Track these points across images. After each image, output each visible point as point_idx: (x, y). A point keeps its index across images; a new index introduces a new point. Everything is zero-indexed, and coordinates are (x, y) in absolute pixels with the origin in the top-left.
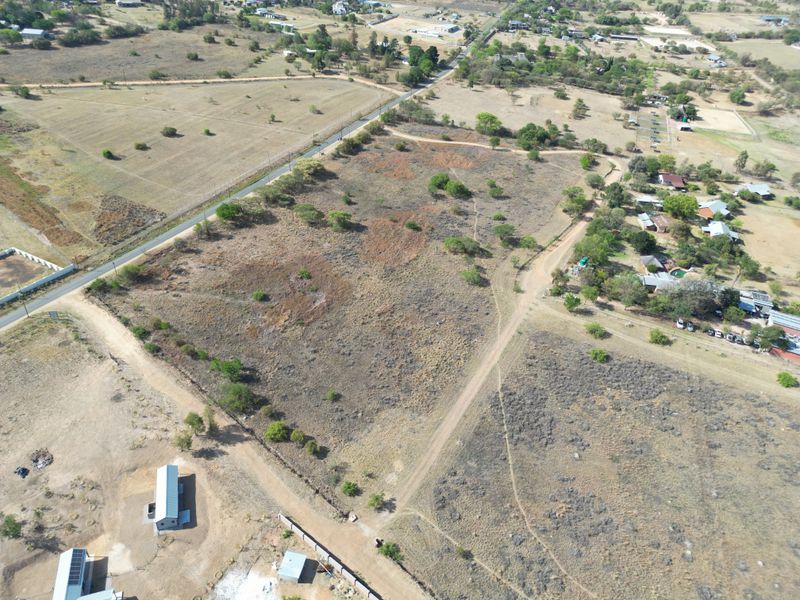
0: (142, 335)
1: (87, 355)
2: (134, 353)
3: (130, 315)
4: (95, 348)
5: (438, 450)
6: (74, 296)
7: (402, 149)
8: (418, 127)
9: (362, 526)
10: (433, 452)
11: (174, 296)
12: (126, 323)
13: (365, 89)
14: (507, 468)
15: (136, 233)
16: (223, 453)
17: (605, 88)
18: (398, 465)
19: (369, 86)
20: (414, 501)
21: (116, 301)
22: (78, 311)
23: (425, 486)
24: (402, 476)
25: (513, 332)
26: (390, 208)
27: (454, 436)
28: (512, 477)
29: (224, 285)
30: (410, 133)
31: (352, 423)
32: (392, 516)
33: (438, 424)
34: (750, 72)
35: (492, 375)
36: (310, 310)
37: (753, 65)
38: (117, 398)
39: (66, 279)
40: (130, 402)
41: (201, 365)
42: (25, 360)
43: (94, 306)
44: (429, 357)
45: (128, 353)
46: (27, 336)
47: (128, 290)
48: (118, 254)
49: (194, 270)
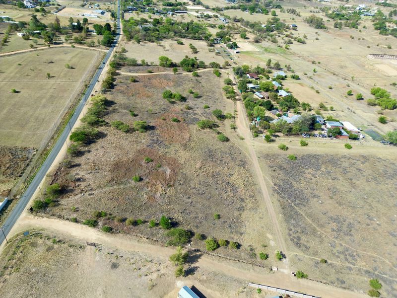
0: (94, 224)
1: (71, 250)
2: (98, 236)
3: (75, 215)
4: (72, 243)
5: (277, 222)
6: (26, 218)
7: (135, 81)
8: (131, 68)
9: (282, 270)
10: (276, 224)
11: (90, 195)
12: (76, 221)
13: (85, 50)
14: (305, 218)
15: (28, 165)
16: (197, 268)
17: (195, 37)
18: (269, 236)
19: (86, 49)
20: (288, 249)
21: (56, 210)
22: (38, 226)
23: (286, 240)
25: (256, 158)
26: (156, 113)
27: (277, 213)
28: (310, 221)
29: (112, 180)
30: (130, 71)
31: (236, 225)
32: (287, 259)
33: (267, 211)
34: (239, 24)
36: (168, 177)
37: (238, 21)
38: (114, 266)
39: (9, 209)
40: (123, 265)
41: (142, 227)
42: (33, 270)
43: (45, 219)
44: (237, 181)
45: (94, 238)
46: (19, 255)
47: (58, 201)
48: (28, 182)
49: (86, 176)
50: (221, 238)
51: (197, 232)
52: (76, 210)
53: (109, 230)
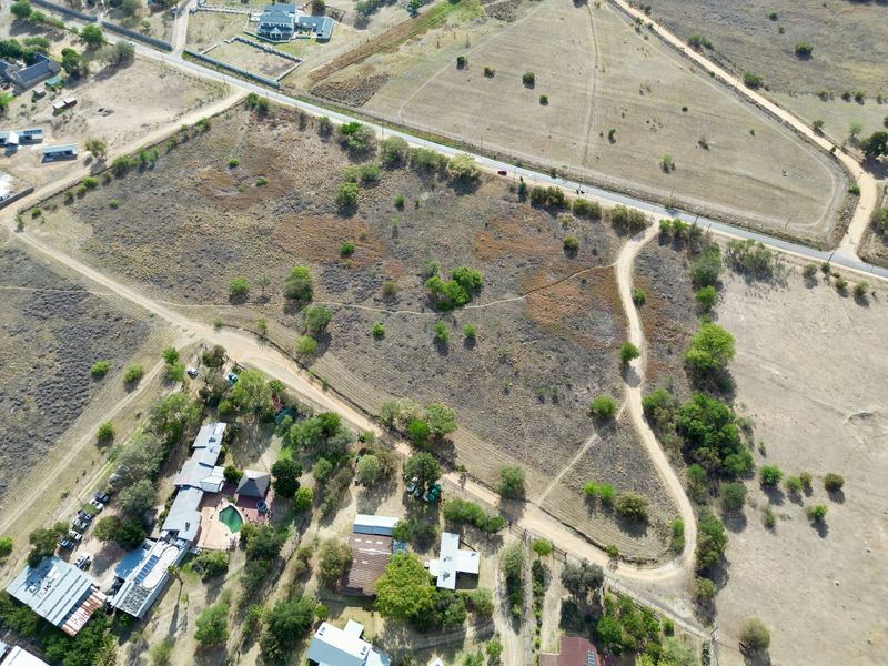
5: (48, 253)
14: (17, 285)
18: (45, 234)
20: (18, 241)
23: (25, 245)
24: (36, 236)
25: (153, 311)
27: (54, 261)
28: (8, 288)
31: (89, 215)
32: (12, 231)
33: (68, 253)
35: (105, 289)
38: (144, 125)
44: (138, 254)
46: (207, 87)
47: (252, 109)
48: (299, 98)
49: (275, 132)
50: (90, 197)
51: (115, 183)
52: (227, 117)
53: (184, 129)
